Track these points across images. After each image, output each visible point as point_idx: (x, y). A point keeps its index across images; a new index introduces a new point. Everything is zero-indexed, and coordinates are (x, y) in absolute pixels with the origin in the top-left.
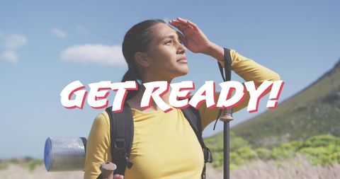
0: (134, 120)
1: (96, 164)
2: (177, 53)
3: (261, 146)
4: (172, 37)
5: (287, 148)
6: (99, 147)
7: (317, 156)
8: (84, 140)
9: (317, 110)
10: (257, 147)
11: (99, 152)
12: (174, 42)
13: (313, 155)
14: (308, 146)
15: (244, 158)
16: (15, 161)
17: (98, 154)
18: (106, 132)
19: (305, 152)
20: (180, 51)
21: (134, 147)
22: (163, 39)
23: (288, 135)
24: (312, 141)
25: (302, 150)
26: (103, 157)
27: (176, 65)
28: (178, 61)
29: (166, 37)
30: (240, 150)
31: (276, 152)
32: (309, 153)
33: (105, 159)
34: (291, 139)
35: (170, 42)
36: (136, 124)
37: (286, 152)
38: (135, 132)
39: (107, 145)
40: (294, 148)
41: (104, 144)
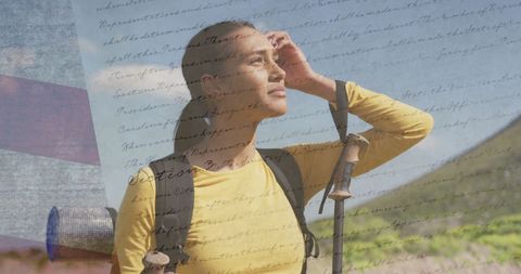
0: (195, 184)
1: (132, 253)
2: (270, 80)
3: (414, 231)
4: (263, 52)
5: (456, 236)
6: (137, 225)
7: (505, 248)
8: (112, 212)
9: (507, 173)
10: (408, 235)
11: (138, 234)
12: (267, 60)
13: (498, 247)
14: (491, 233)
15: (386, 252)
16: (13, 254)
17: (134, 237)
18: (148, 203)
19: (486, 243)
20: (275, 76)
21: (193, 228)
22: (247, 55)
23: (459, 215)
24: (498, 225)
25: (481, 240)
26: (144, 242)
27: (267, 99)
28: (269, 93)
29: (253, 53)
30: (380, 238)
31: (438, 242)
32: (492, 244)
33: (146, 246)
34: (463, 222)
35: (259, 60)
36: (197, 191)
37: (455, 243)
38: (196, 205)
39: (150, 224)
40: (467, 236)
41: (145, 220)
